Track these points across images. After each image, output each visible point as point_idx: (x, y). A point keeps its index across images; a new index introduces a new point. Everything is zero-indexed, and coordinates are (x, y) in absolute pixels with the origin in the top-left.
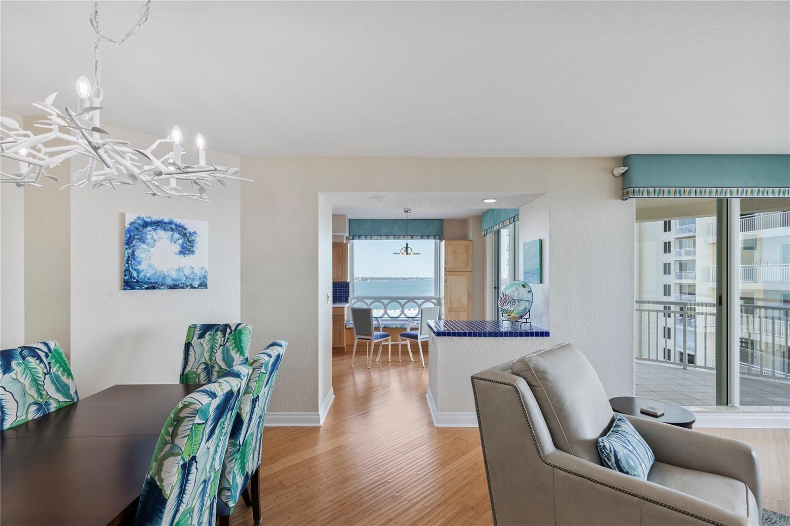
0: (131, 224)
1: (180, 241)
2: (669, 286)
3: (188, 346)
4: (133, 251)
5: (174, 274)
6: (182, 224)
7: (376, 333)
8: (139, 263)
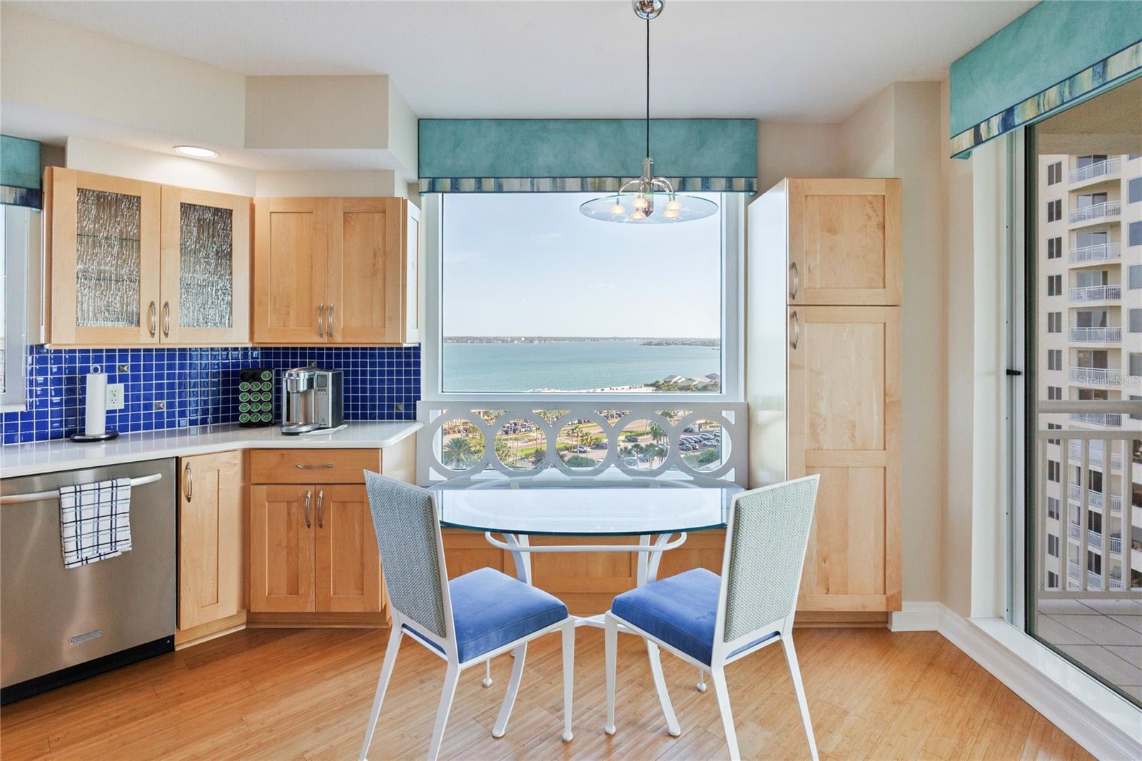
2: (1059, 352)
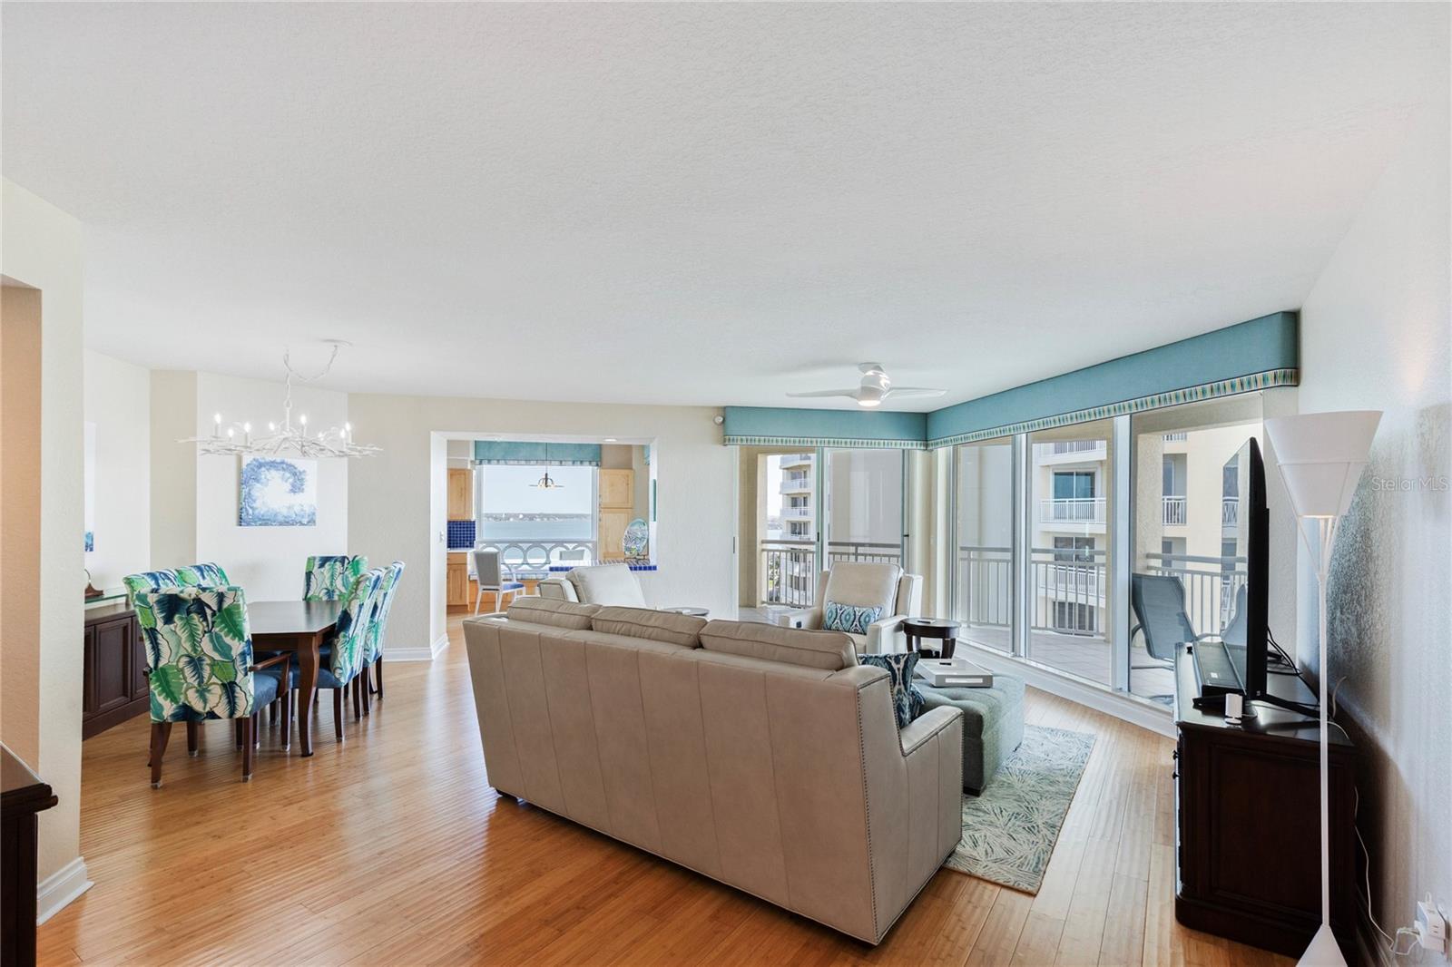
0: (248, 465)
1: (291, 480)
3: (309, 575)
4: (250, 490)
5: (285, 512)
6: (293, 463)
7: (504, 583)
8: (254, 501)
